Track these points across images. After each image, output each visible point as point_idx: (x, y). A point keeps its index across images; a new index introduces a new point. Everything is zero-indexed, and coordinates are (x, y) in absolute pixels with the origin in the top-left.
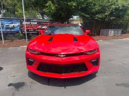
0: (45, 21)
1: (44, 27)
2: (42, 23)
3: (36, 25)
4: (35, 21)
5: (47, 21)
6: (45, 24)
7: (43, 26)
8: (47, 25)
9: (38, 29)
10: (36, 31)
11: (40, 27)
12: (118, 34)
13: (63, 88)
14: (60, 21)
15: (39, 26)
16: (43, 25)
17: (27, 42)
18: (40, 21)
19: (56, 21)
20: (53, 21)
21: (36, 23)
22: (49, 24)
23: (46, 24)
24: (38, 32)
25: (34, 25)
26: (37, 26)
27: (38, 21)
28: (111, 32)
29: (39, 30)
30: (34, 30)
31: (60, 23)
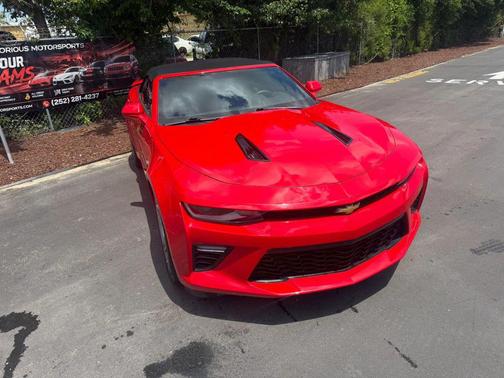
0: (60, 47)
1: (60, 77)
2: (46, 59)
3: (22, 73)
4: (13, 50)
5: (72, 46)
6: (65, 62)
7: (57, 73)
8: (72, 63)
9: (36, 87)
10: (28, 97)
11: (41, 77)
14: (129, 39)
15: (36, 72)
16: (57, 67)
17: (12, 162)
18: (37, 48)
19: (111, 42)
20: (96, 41)
21: (19, 61)
22: (79, 58)
23: (68, 58)
24: (38, 102)
25: (11, 70)
26: (26, 76)
27: (26, 49)
28: (320, 67)
29: (40, 94)
30: (19, 97)
31: (129, 47)
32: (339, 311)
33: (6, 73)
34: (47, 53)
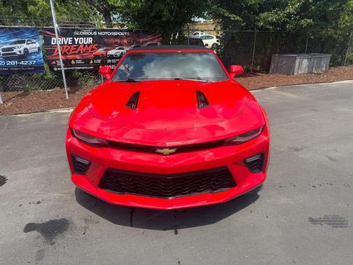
0: (115, 34)
1: (112, 52)
2: (105, 40)
3: (90, 47)
4: (88, 33)
5: (122, 34)
6: (116, 43)
7: (110, 50)
8: (120, 45)
9: (97, 57)
10: (91, 62)
11: (101, 51)
12: (319, 67)
13: (170, 233)
14: (158, 32)
15: (98, 47)
16: (112, 46)
17: (67, 98)
18: (101, 33)
19: (147, 33)
20: (137, 32)
21: (90, 40)
22: (125, 41)
23: (118, 41)
24: (96, 66)
25: (84, 45)
26: (92, 49)
27: (95, 33)
28: (300, 63)
29: (99, 61)
30: (86, 61)
31: (158, 38)
32: (164, 230)
33: (82, 46)
34: (107, 36)
